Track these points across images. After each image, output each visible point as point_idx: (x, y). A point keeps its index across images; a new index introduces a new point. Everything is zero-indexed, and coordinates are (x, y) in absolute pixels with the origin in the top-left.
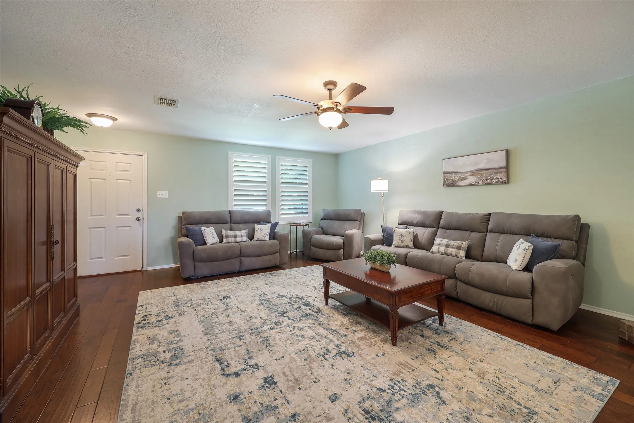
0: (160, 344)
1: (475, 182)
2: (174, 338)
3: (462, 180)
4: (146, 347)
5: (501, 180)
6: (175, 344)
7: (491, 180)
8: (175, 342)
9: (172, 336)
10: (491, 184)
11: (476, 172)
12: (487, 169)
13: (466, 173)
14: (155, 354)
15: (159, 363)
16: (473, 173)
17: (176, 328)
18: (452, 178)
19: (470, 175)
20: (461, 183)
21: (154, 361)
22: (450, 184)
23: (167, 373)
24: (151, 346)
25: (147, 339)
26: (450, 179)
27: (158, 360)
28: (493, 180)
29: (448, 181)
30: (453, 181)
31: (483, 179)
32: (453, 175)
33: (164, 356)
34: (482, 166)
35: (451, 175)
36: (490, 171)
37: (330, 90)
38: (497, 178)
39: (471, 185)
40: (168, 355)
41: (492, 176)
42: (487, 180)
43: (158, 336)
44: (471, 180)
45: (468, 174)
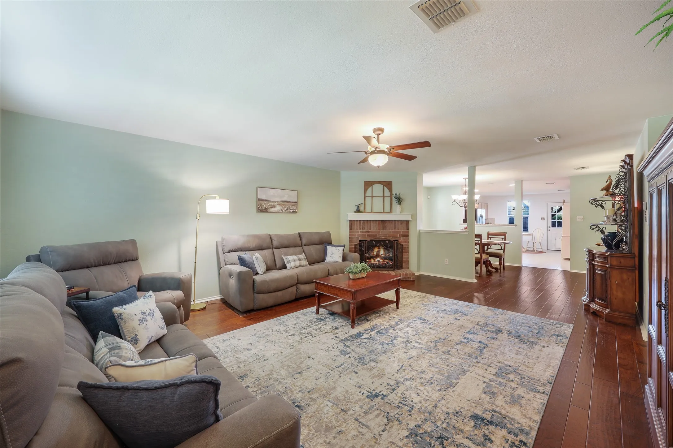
0: (512, 390)
1: (281, 210)
2: (495, 387)
3: (272, 208)
4: (527, 396)
5: (295, 211)
6: (499, 381)
7: (290, 210)
8: (498, 383)
9: (495, 390)
10: (290, 212)
11: (282, 202)
12: (288, 202)
13: (276, 202)
14: (521, 384)
15: (522, 375)
16: (280, 203)
17: (484, 396)
18: (265, 205)
19: (278, 205)
20: (272, 210)
21: (526, 379)
22: (263, 210)
23: (520, 366)
24: (523, 394)
25: (523, 405)
26: (263, 206)
27: (522, 378)
28: (291, 210)
29: (261, 207)
30: (266, 208)
31: (286, 209)
32: (266, 203)
33: (516, 378)
34: (285, 199)
35: (264, 202)
36: (289, 203)
37: (378, 135)
38: (293, 209)
39: (278, 212)
40: (511, 376)
41: (290, 207)
42: (288, 209)
43: (509, 401)
44: (278, 208)
45: (277, 203)
